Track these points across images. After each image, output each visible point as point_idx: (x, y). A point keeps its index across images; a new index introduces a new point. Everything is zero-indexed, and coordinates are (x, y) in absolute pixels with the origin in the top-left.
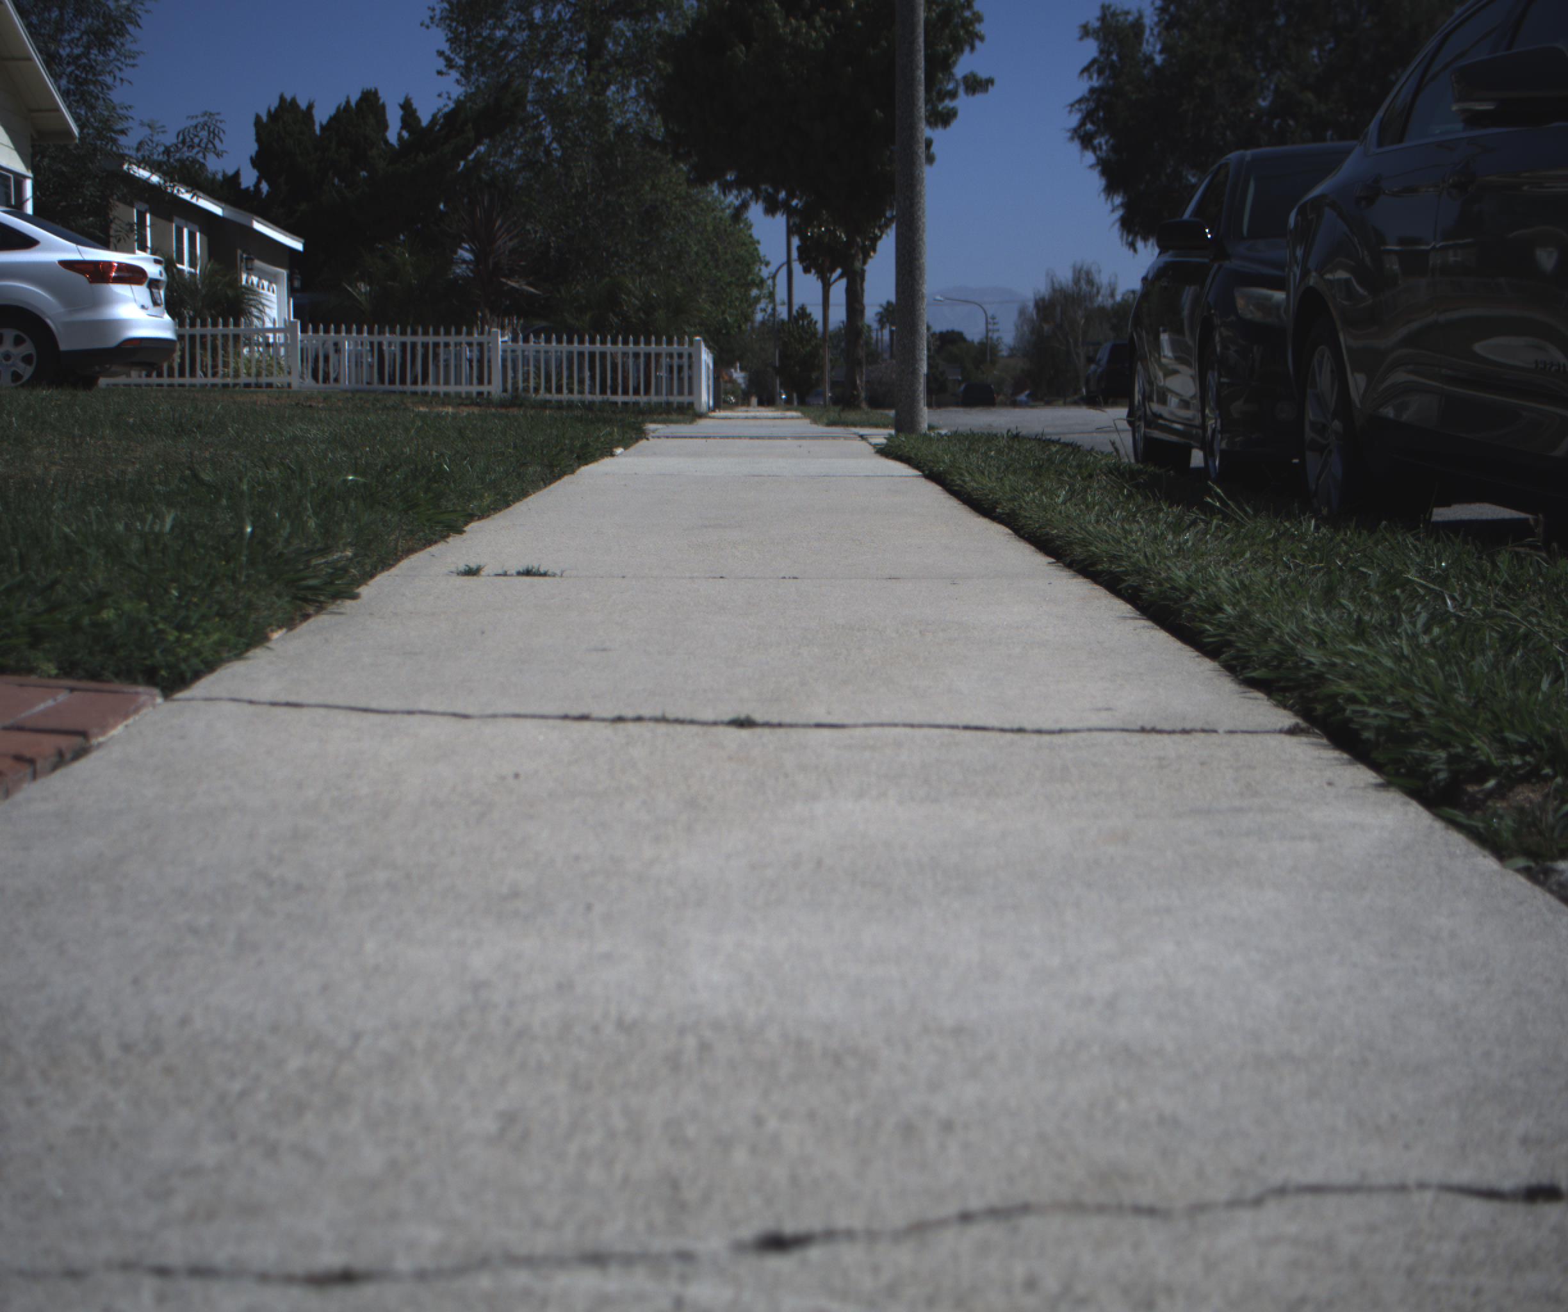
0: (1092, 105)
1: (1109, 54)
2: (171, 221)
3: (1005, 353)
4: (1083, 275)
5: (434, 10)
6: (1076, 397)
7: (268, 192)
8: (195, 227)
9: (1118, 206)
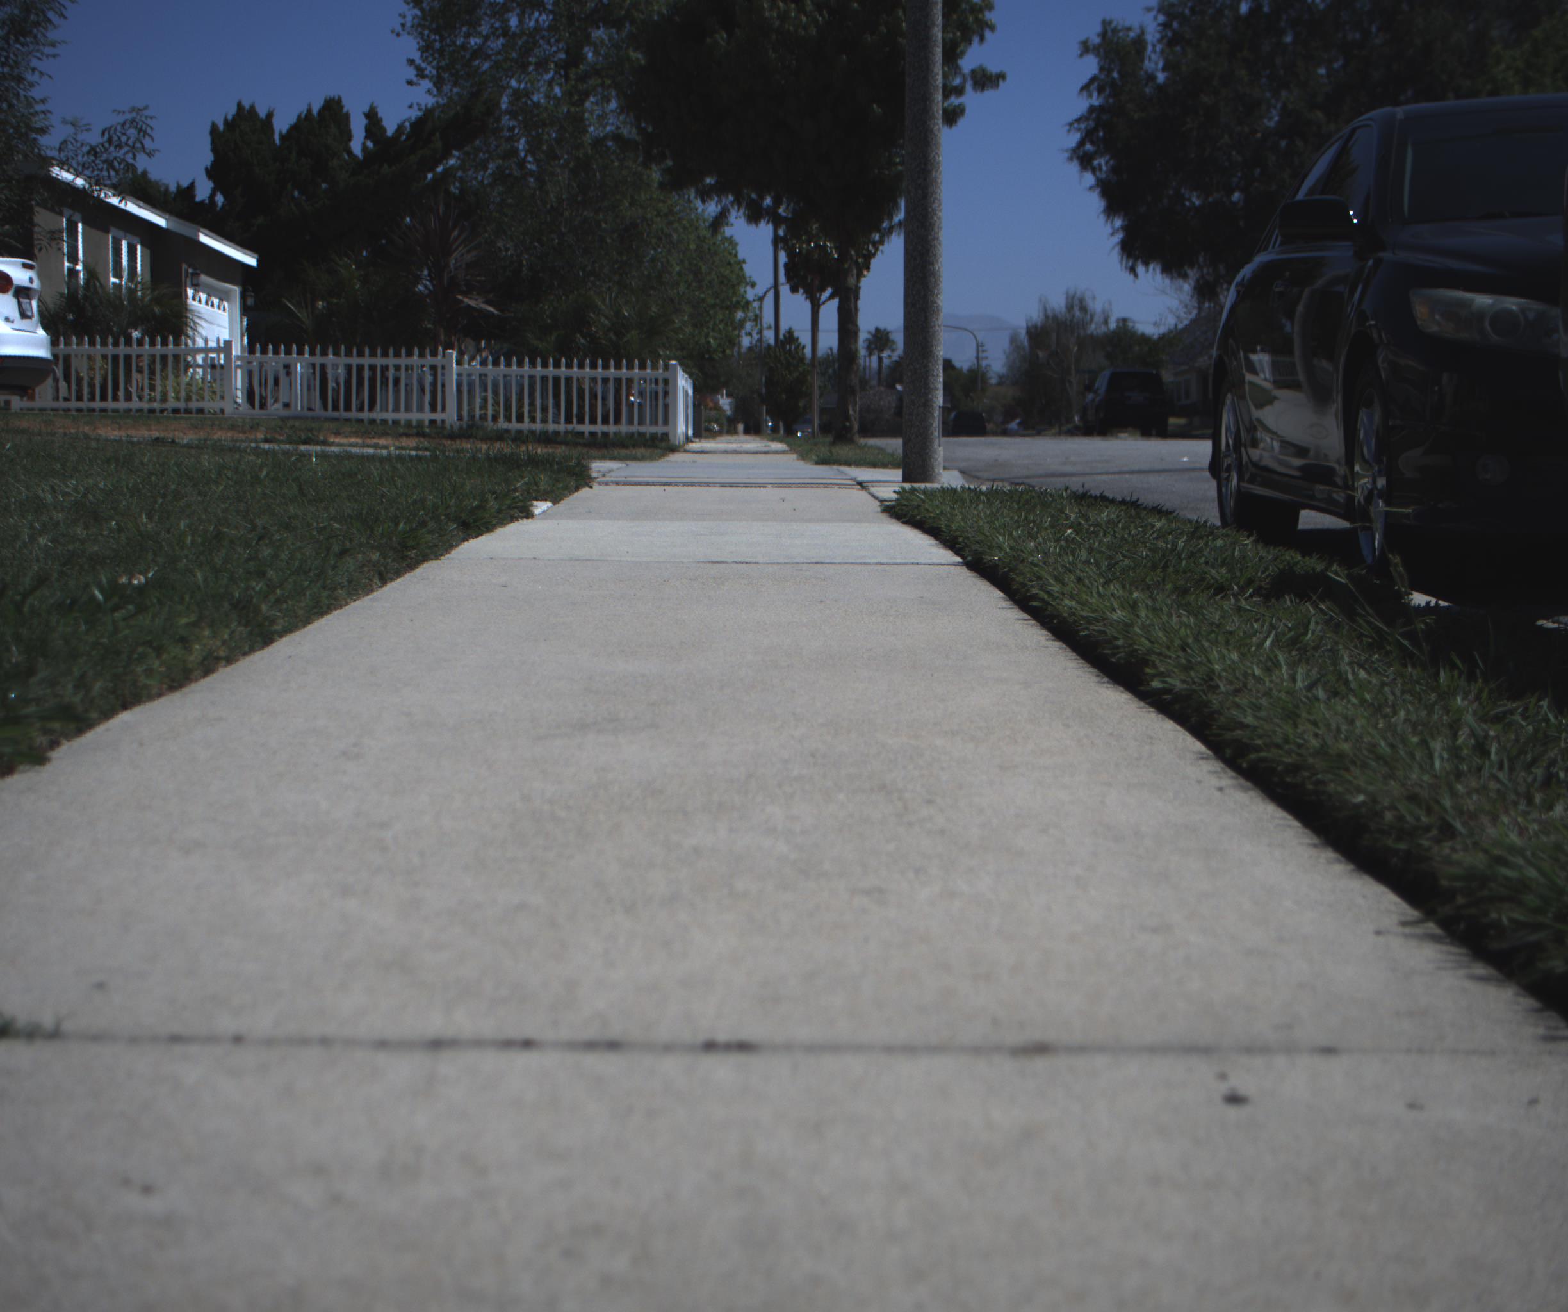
0: (1092, 124)
1: (1110, 71)
2: (107, 232)
3: (993, 381)
4: (1076, 302)
5: (404, 17)
6: (1070, 426)
7: (223, 204)
8: (135, 240)
9: (1118, 230)
